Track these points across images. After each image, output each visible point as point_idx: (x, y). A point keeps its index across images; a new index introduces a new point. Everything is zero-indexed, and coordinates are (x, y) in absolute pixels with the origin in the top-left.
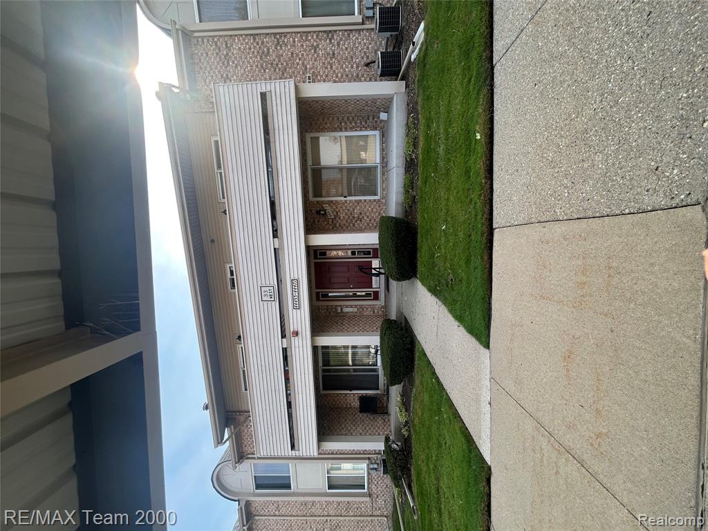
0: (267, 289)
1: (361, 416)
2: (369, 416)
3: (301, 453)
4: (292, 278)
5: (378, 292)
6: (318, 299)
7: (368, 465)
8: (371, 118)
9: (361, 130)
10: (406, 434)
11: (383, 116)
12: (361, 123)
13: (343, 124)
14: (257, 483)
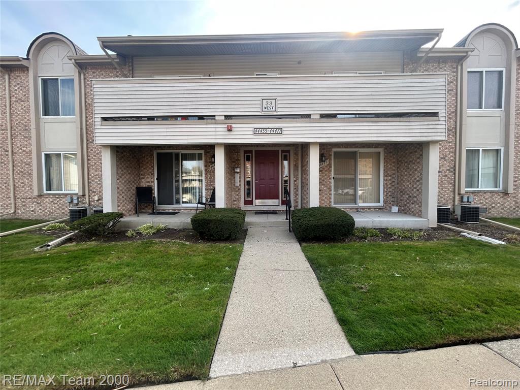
0: (274, 105)
1: (134, 188)
2: (134, 196)
3: (99, 127)
4: (284, 129)
5: (252, 204)
6: (245, 152)
7: (76, 194)
8: (393, 200)
9: (384, 191)
10: (129, 234)
11: (395, 209)
12: (390, 192)
13: (390, 178)
14: (48, 81)
